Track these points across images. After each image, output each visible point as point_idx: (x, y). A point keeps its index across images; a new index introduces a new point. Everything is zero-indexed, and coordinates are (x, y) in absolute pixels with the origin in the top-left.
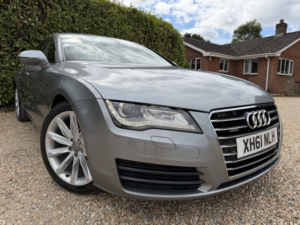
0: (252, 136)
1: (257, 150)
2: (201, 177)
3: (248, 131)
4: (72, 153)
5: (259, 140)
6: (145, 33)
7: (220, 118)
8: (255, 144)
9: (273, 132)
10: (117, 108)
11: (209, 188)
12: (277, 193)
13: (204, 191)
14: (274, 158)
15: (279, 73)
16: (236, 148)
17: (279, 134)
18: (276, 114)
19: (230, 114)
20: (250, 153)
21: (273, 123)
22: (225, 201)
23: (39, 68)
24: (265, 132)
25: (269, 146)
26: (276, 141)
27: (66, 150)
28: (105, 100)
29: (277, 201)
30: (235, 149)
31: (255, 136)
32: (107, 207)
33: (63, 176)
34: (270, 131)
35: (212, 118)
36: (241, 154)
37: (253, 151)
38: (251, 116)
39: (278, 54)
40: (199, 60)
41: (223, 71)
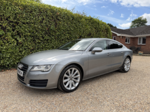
6: (95, 28)
41: (127, 43)
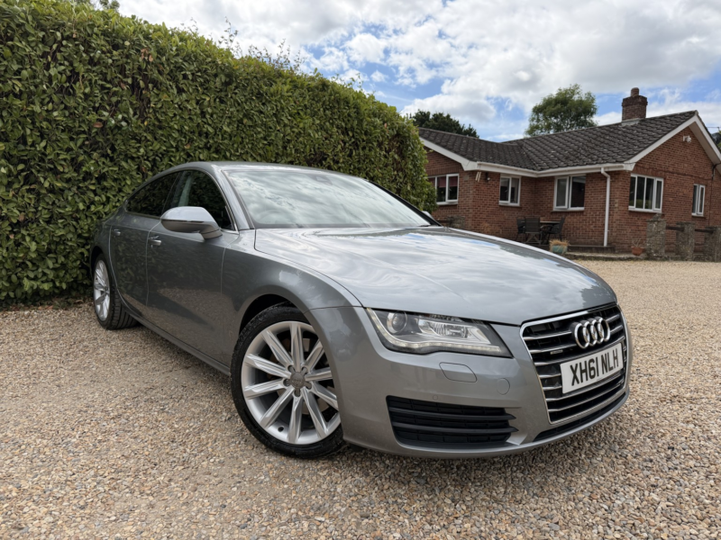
0: (582, 360)
1: (591, 381)
2: (511, 423)
3: (577, 352)
4: (291, 389)
5: (593, 365)
6: (345, 132)
7: (537, 334)
8: (588, 371)
9: (615, 353)
10: (384, 321)
11: (523, 439)
12: (625, 452)
13: (516, 443)
14: (619, 393)
15: (633, 208)
16: (560, 377)
17: (624, 354)
18: (619, 321)
19: (549, 328)
20: (581, 385)
21: (614, 337)
22: (542, 465)
23: (197, 237)
24: (603, 353)
25: (610, 373)
26: (621, 366)
27: (278, 385)
28: (365, 308)
29: (625, 464)
30: (559, 380)
31: (587, 358)
32: (357, 477)
33: (273, 431)
34: (609, 351)
35: (525, 335)
36: (568, 387)
37: (585, 383)
38: (580, 329)
39: (629, 166)
40: (453, 180)
41: (508, 202)
